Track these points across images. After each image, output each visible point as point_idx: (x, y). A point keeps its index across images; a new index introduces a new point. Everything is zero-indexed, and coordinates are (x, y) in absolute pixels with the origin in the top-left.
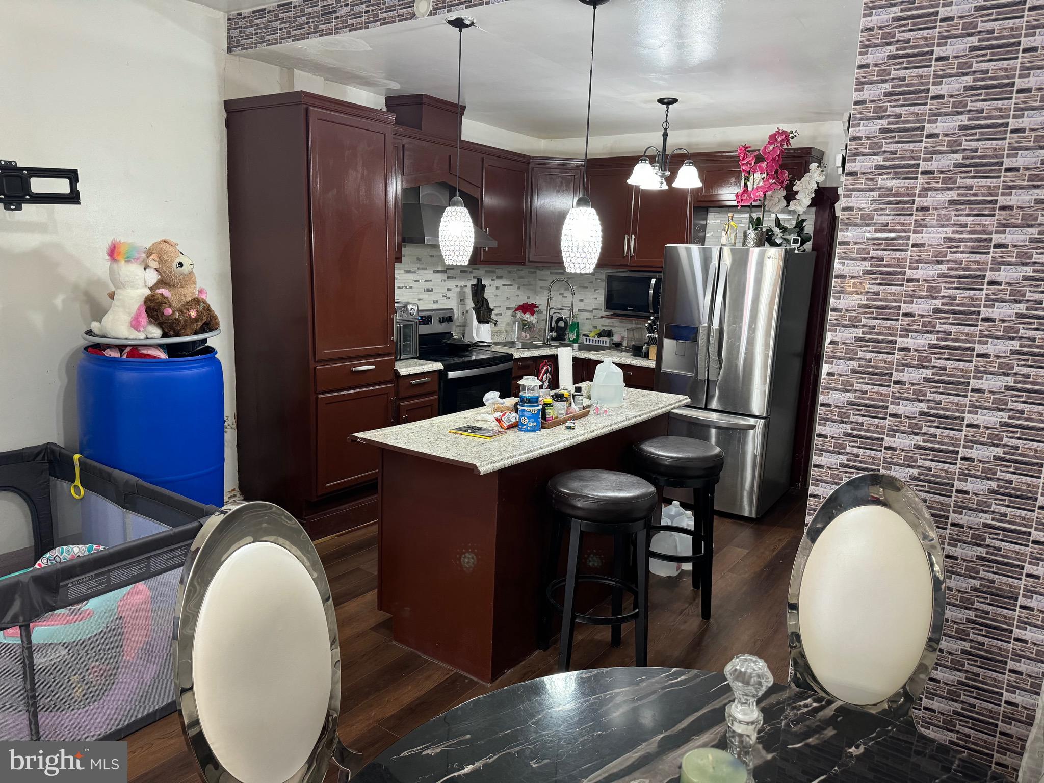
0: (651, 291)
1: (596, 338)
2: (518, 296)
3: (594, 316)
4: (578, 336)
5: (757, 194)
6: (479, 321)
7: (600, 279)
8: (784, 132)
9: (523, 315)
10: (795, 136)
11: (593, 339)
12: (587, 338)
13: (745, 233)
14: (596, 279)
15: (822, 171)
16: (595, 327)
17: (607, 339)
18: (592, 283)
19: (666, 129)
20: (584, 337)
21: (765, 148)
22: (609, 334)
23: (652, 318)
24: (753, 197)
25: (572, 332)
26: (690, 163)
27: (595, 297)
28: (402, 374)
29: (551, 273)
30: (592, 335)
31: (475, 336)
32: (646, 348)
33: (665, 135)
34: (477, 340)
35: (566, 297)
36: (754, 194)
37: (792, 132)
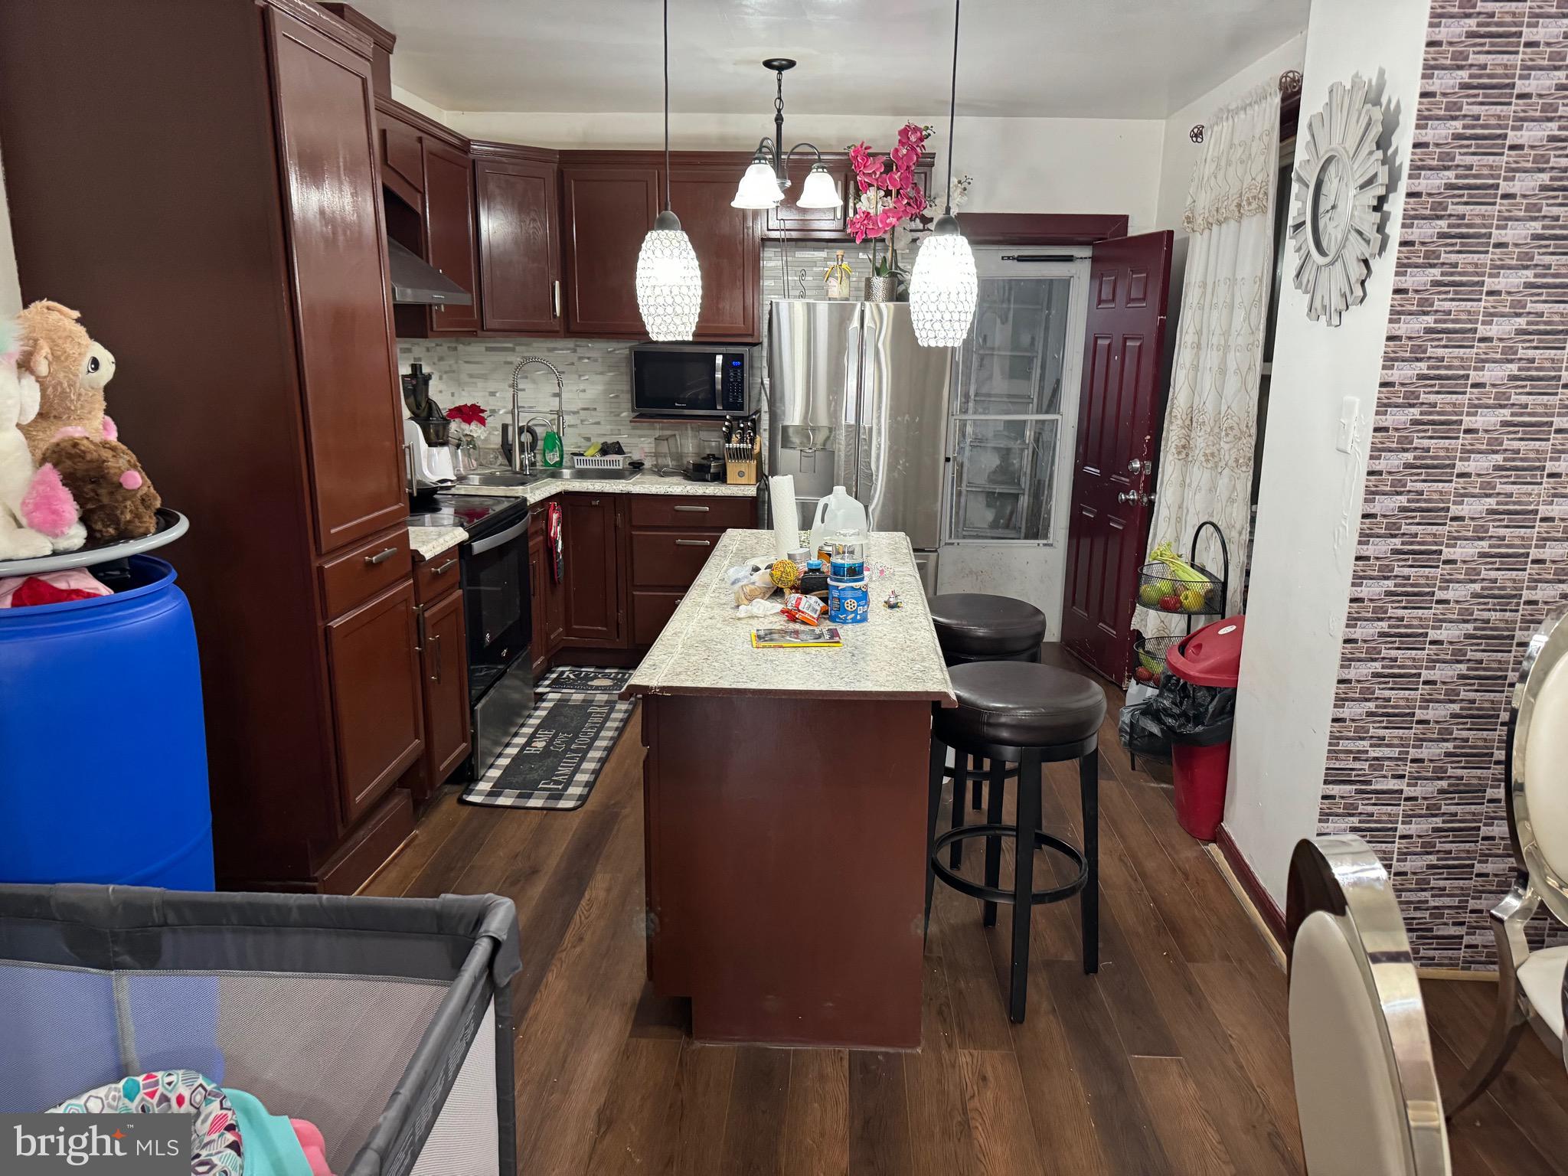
0: (718, 375)
1: (598, 457)
2: (441, 392)
3: (582, 421)
4: (561, 457)
5: (888, 221)
6: (430, 444)
7: (589, 358)
8: (916, 129)
9: (465, 426)
10: (929, 135)
11: (593, 459)
12: (582, 458)
13: (868, 281)
14: (581, 358)
15: (965, 189)
16: (588, 439)
17: (619, 457)
18: (573, 364)
19: (779, 111)
20: (575, 458)
21: (896, 151)
22: (617, 449)
23: (728, 417)
24: (880, 226)
25: (552, 451)
26: (823, 168)
27: (582, 387)
28: (428, 556)
29: (488, 349)
30: (591, 451)
31: (427, 472)
32: (716, 466)
33: (779, 120)
34: (435, 479)
35: (524, 390)
36: (881, 221)
37: (927, 128)
